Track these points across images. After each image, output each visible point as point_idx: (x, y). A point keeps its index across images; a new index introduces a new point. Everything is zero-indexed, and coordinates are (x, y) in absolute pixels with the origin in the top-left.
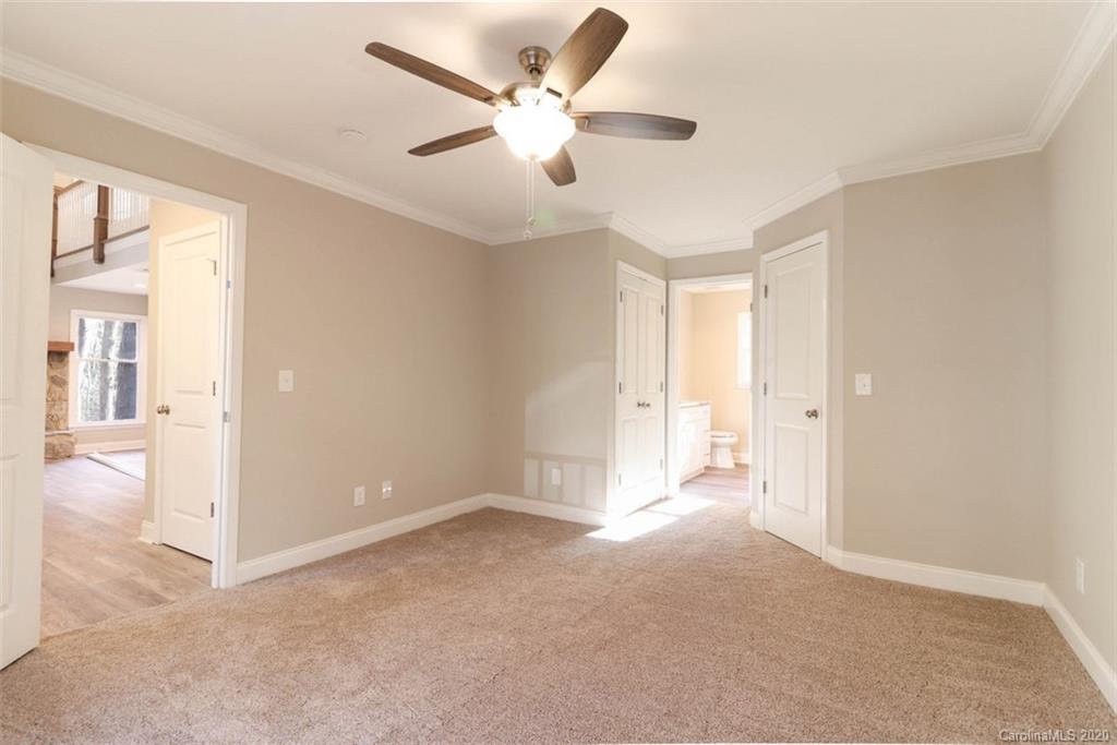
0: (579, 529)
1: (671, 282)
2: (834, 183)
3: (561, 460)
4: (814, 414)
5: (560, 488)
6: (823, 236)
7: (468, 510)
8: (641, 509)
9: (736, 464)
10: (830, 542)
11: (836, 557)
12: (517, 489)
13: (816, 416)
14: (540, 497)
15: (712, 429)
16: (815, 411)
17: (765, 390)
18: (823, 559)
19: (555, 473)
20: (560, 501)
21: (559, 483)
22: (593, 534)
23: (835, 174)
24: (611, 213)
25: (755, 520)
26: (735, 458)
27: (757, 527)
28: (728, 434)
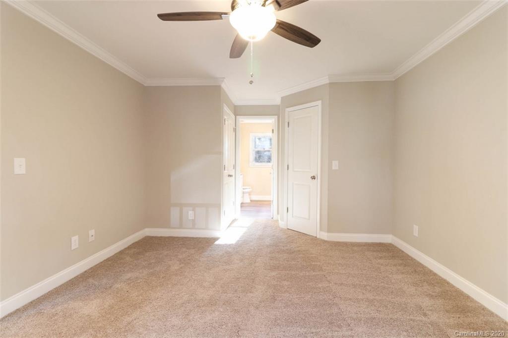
0: (210, 241)
1: (237, 117)
2: (325, 80)
3: (194, 206)
4: (313, 178)
5: (193, 221)
6: (319, 103)
7: (136, 240)
8: (229, 226)
9: (251, 200)
10: (321, 230)
11: (324, 236)
12: (166, 224)
13: (315, 179)
14: (181, 226)
15: (243, 186)
16: (314, 176)
17: (288, 167)
18: (318, 237)
19: (191, 213)
20: (194, 228)
21: (193, 218)
22: (217, 243)
23: (327, 77)
24: (224, 78)
25: (282, 224)
26: (250, 198)
27: (284, 228)
28: (248, 187)
